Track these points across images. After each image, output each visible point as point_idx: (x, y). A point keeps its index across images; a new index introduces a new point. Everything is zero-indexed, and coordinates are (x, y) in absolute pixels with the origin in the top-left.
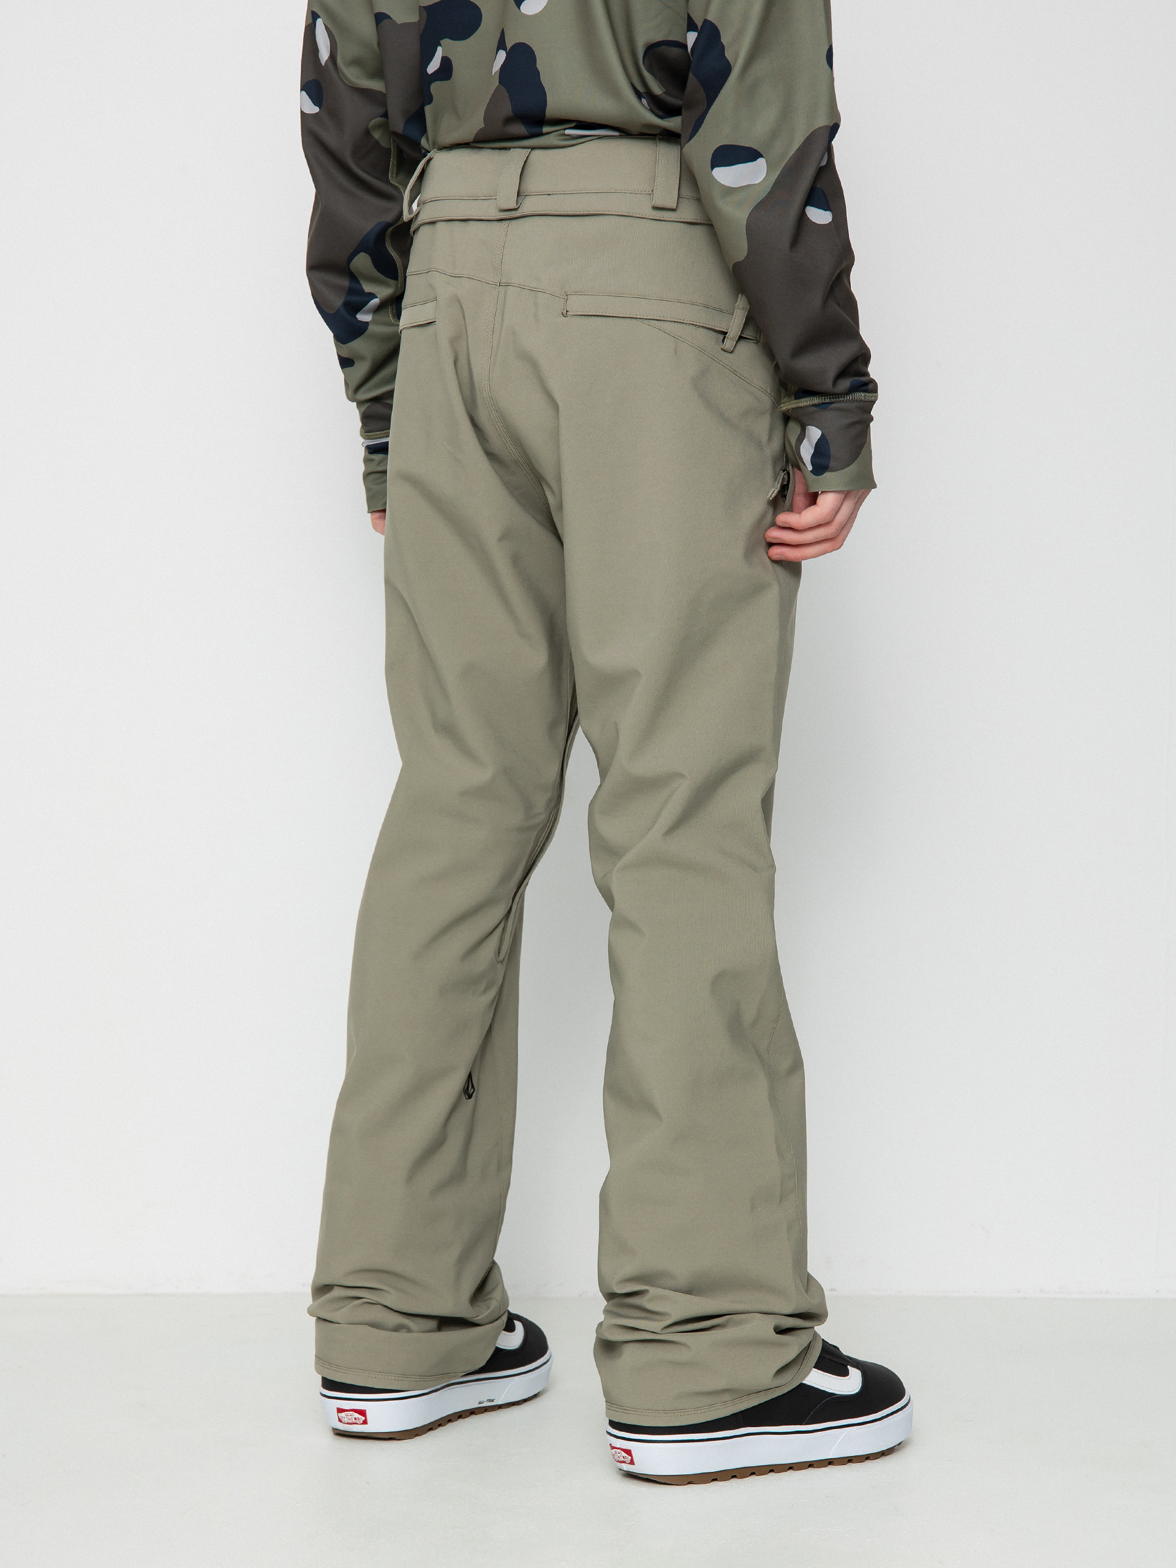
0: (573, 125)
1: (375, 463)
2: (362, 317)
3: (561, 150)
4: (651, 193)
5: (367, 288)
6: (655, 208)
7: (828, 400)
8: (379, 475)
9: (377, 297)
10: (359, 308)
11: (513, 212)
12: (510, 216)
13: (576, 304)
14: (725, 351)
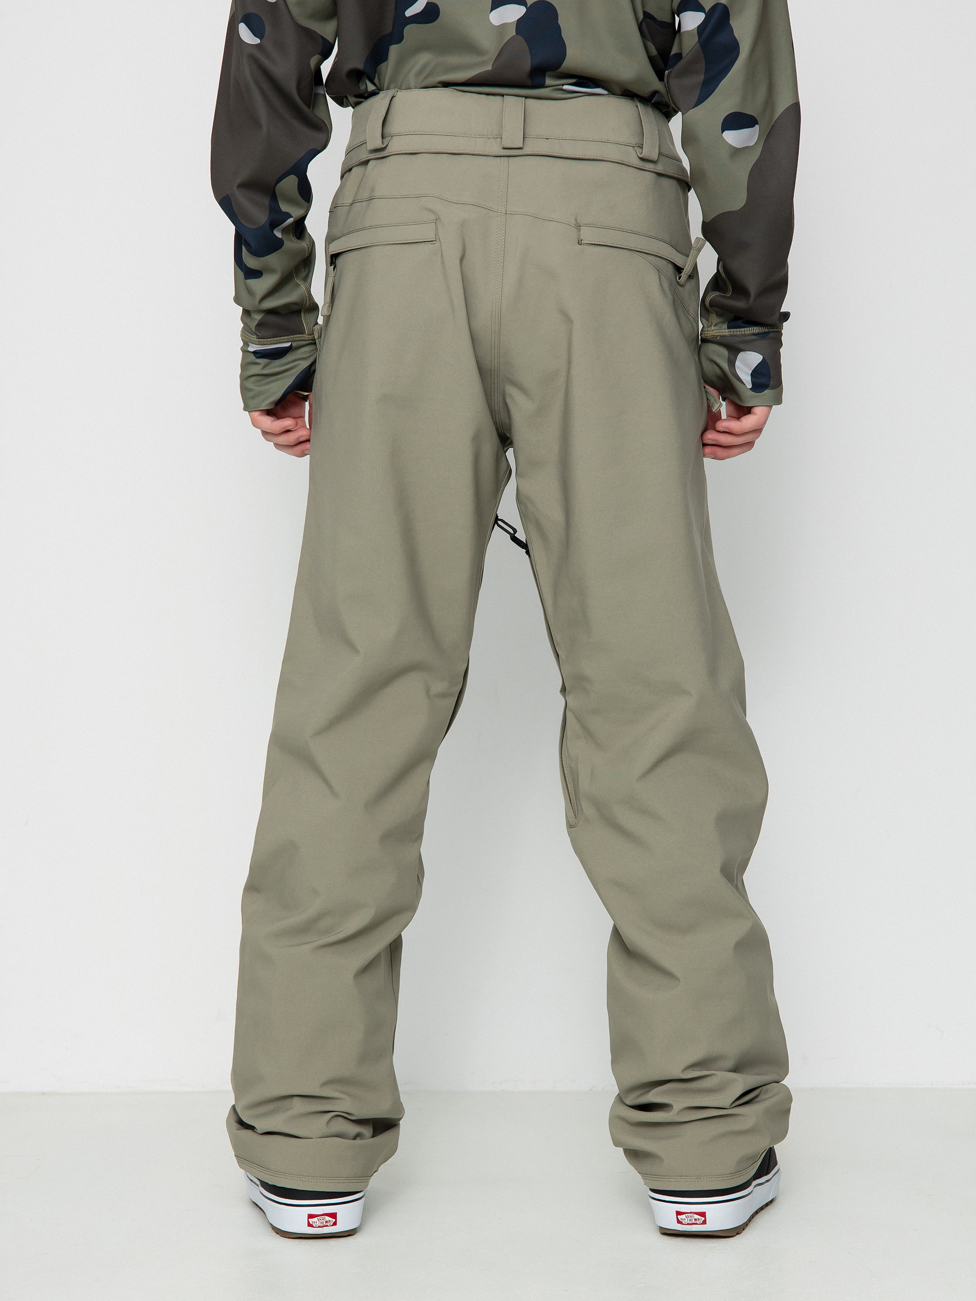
0: (574, 81)
1: (260, 367)
2: (278, 234)
3: (554, 101)
4: (641, 147)
5: (284, 207)
6: (642, 159)
7: (766, 330)
8: (261, 378)
9: (292, 217)
10: (274, 225)
11: (518, 151)
12: (511, 153)
13: (588, 235)
14: (678, 284)
